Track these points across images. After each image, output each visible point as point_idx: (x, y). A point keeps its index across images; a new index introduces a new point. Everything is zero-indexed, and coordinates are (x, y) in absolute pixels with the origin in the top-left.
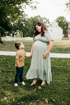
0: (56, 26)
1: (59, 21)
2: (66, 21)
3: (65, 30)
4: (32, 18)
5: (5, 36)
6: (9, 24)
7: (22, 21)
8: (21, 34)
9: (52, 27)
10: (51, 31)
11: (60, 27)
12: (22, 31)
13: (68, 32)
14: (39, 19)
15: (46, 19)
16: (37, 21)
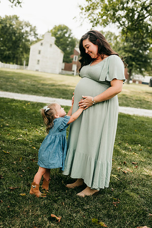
0: (51, 45)
1: (57, 34)
2: (71, 36)
3: (68, 55)
9: (42, 44)
10: (39, 53)
11: (58, 47)
13: (73, 59)
14: (15, 23)
15: (31, 26)
16: (10, 27)
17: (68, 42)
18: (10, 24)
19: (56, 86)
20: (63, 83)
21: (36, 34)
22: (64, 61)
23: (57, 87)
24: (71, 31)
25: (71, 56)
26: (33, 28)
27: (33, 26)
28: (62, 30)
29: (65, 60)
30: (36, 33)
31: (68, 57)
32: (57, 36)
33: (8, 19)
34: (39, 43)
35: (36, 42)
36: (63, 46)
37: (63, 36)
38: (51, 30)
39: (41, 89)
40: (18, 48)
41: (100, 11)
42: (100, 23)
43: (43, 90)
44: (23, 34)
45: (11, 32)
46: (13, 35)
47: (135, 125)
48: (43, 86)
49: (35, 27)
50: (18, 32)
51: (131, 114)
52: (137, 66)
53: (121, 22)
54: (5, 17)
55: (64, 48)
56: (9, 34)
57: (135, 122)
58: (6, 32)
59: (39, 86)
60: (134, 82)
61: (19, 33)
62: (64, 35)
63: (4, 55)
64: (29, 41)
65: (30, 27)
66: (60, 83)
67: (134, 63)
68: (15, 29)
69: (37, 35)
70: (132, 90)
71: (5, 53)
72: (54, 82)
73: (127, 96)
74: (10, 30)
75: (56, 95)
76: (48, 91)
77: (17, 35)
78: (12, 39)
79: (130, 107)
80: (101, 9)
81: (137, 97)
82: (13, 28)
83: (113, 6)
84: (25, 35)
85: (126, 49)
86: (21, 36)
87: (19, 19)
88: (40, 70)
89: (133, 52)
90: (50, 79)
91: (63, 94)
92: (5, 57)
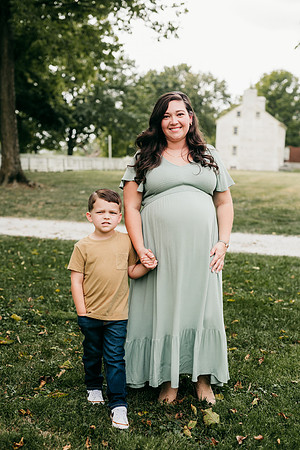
0: (258, 113)
1: (270, 90)
2: (299, 92)
3: (295, 131)
4: (152, 76)
5: (36, 151)
6: (53, 98)
7: (111, 88)
8: (104, 145)
9: (239, 114)
10: (235, 133)
11: (273, 115)
12: (110, 132)
14: (184, 80)
15: (215, 80)
16: (174, 87)
17: (293, 104)
18: (173, 83)
21: (226, 96)
22: (287, 144)
24: (297, 80)
26: (219, 84)
27: (220, 81)
28: (279, 81)
29: (290, 141)
30: (227, 92)
32: (270, 93)
33: (171, 72)
34: (234, 112)
35: (229, 110)
37: (281, 93)
38: (257, 85)
44: (201, 99)
49: (224, 81)
50: (191, 95)
54: (164, 71)
61: (194, 98)
62: (284, 90)
64: (213, 110)
65: (213, 83)
68: (186, 90)
69: (229, 97)
82: (180, 89)
84: (205, 100)
86: (197, 103)
87: (190, 70)
88: (238, 168)
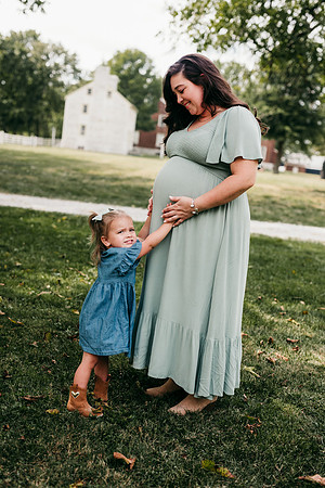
0: (110, 93)
1: (122, 69)
2: (151, 74)
3: (146, 115)
9: (90, 91)
10: (85, 111)
11: (125, 96)
13: (156, 123)
14: (31, 48)
15: (65, 53)
16: (21, 55)
17: (145, 86)
18: (20, 50)
19: (121, 180)
20: (136, 174)
21: (76, 71)
22: (137, 128)
23: (124, 183)
24: (151, 61)
25: (152, 116)
26: (69, 57)
27: (70, 53)
28: (133, 61)
29: (140, 125)
30: (77, 67)
31: (146, 119)
32: (123, 73)
33: (17, 38)
34: (84, 90)
35: (78, 86)
36: (136, 94)
37: (134, 74)
38: (110, 62)
39: (89, 186)
40: (40, 101)
41: (213, 18)
42: (213, 43)
43: (93, 190)
44: (49, 70)
45: (24, 66)
46: (28, 72)
47: (291, 259)
48: (93, 182)
49: (75, 55)
50: (39, 66)
51: (283, 236)
52: (296, 135)
53: (258, 40)
54: (9, 35)
55: (136, 98)
56: (20, 71)
57: (292, 255)
58: (13, 66)
59: (85, 181)
60: (289, 168)
61: (41, 69)
62: (137, 71)
63: (10, 117)
64: (62, 85)
65: (63, 55)
66: (129, 175)
67: (287, 128)
68: (33, 60)
69: (80, 72)
70: (285, 185)
71: (12, 112)
72: (117, 172)
73: (273, 199)
74: (22, 62)
75: (122, 200)
76: (105, 191)
77: (35, 72)
78: (26, 81)
79: (281, 221)
80: (215, 13)
81: (296, 201)
82: (27, 58)
83: (241, 6)
84: (54, 72)
85: (271, 99)
86: (45, 75)
87: (39, 38)
88: (86, 148)
89: (285, 104)
90: (109, 166)
91: (138, 197)
92: (12, 120)
